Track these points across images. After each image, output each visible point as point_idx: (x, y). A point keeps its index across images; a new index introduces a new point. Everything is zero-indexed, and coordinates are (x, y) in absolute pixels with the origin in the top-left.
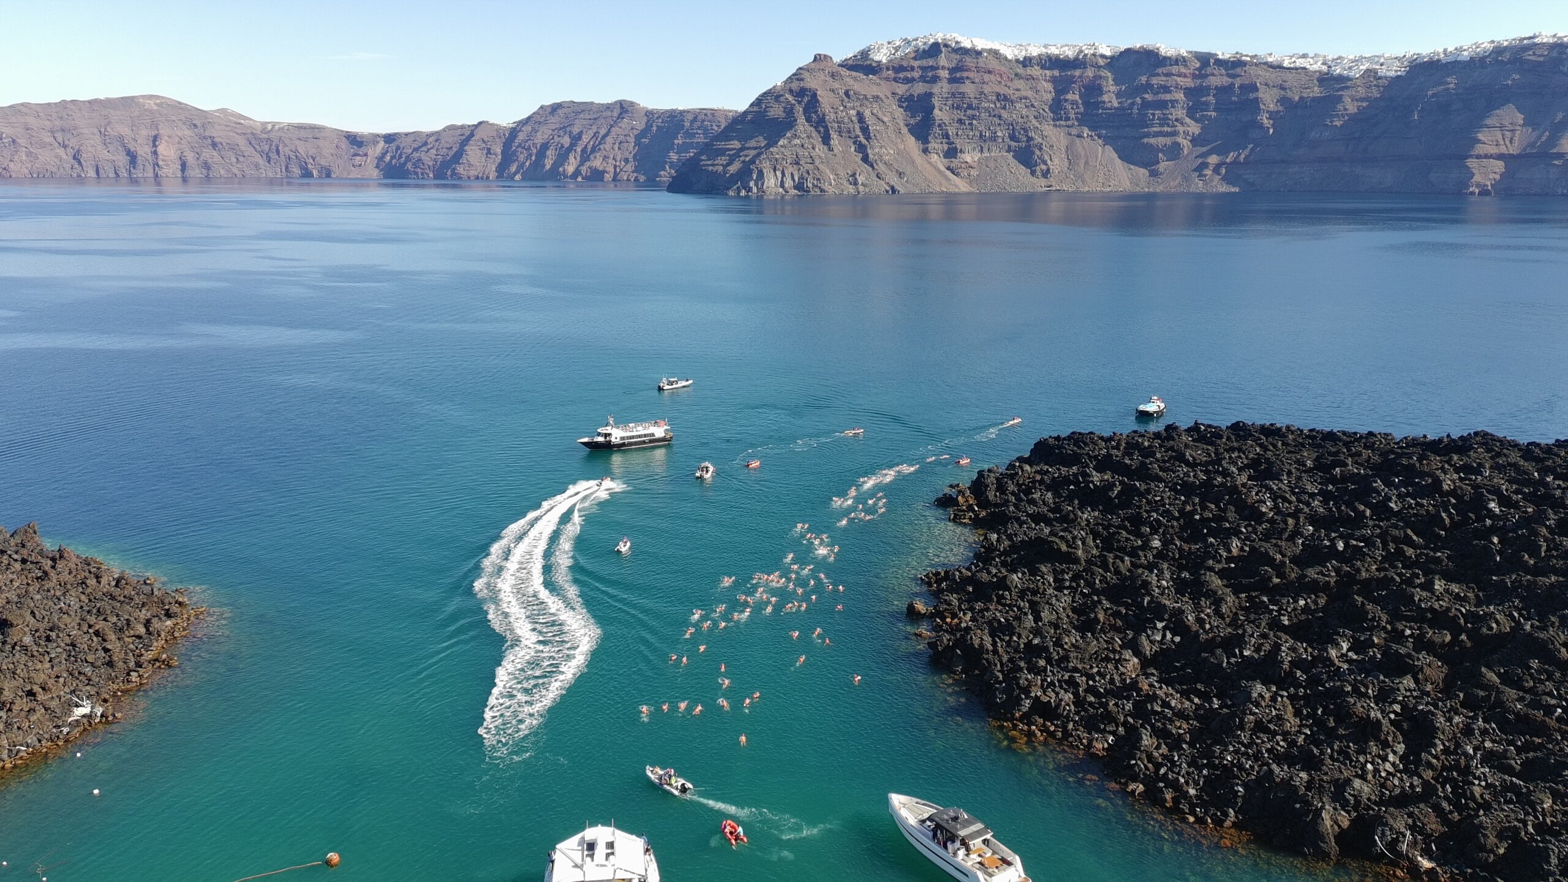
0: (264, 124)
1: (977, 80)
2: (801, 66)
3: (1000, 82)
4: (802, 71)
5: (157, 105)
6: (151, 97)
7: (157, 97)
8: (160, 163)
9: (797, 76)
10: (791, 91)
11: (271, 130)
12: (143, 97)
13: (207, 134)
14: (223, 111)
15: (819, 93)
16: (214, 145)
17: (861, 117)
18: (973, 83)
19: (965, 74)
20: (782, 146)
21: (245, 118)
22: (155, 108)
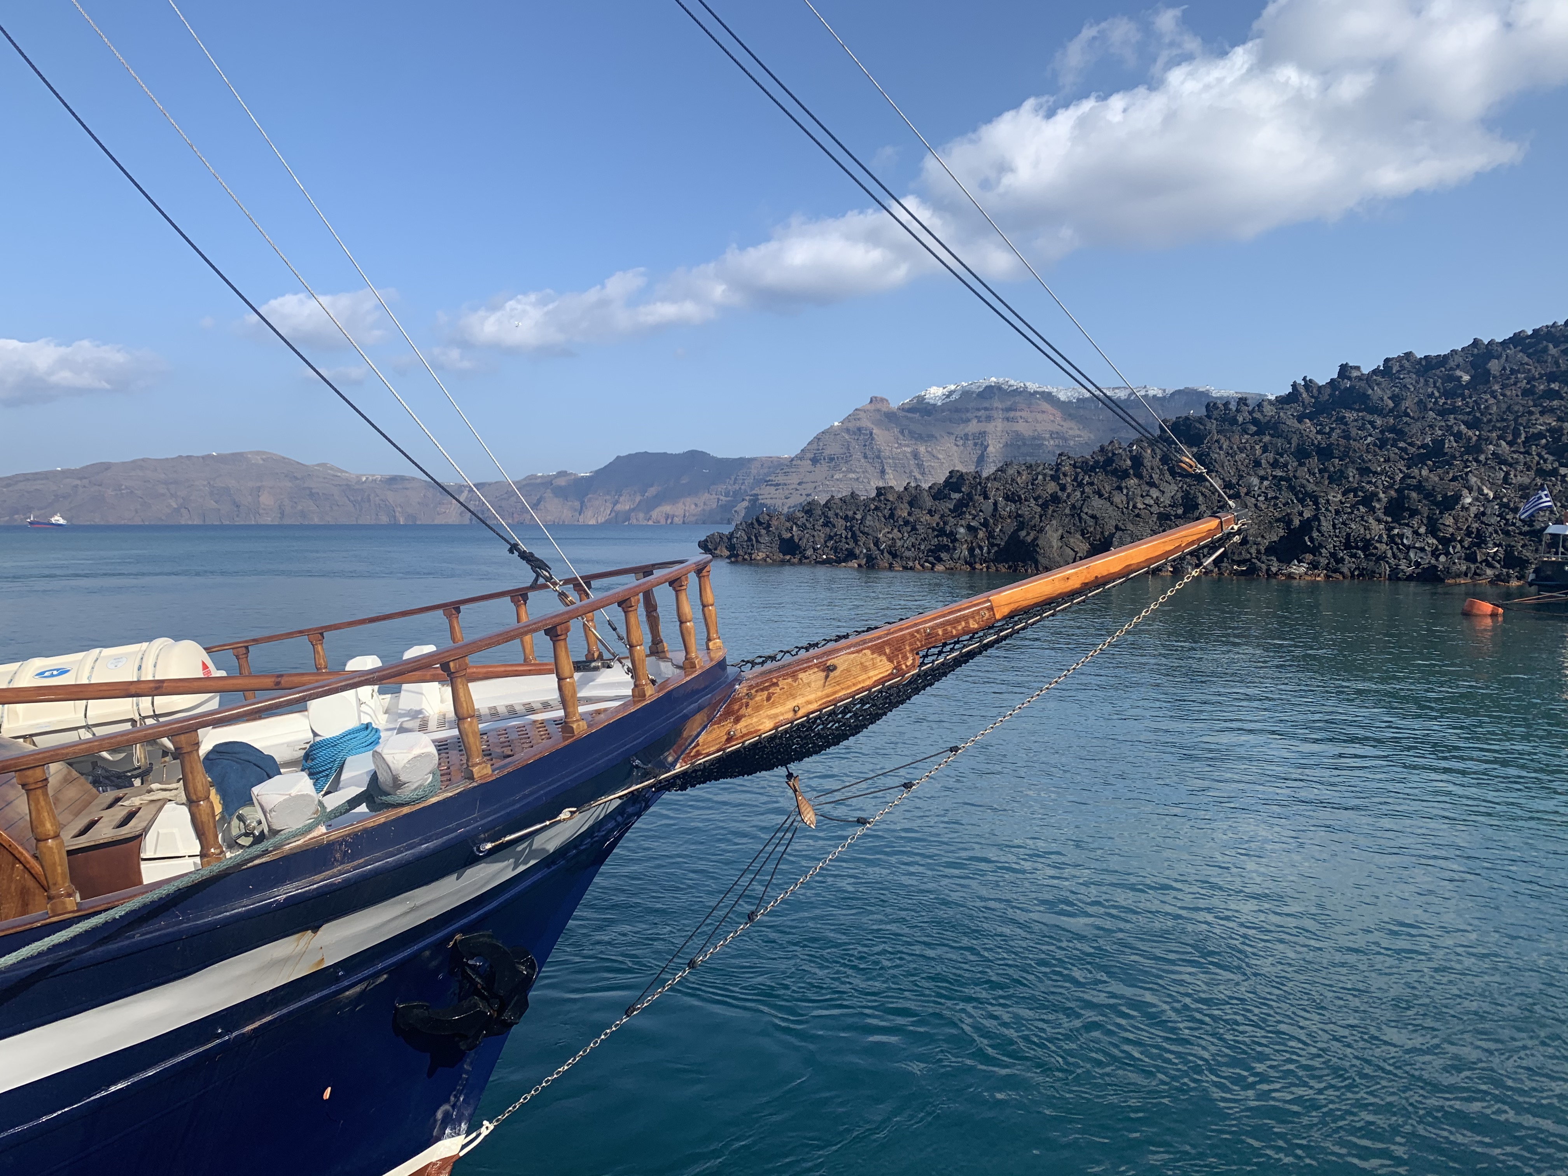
0: (359, 477)
1: (1030, 420)
2: (858, 407)
3: (1053, 421)
4: (858, 412)
5: (263, 460)
6: (258, 453)
7: (264, 453)
8: (261, 511)
9: (855, 416)
10: (848, 430)
11: (365, 482)
12: (251, 452)
13: (306, 485)
14: (323, 465)
15: (874, 431)
16: (312, 495)
17: (916, 455)
18: (1027, 422)
19: (1018, 414)
20: (838, 480)
21: (342, 471)
22: (261, 462)
